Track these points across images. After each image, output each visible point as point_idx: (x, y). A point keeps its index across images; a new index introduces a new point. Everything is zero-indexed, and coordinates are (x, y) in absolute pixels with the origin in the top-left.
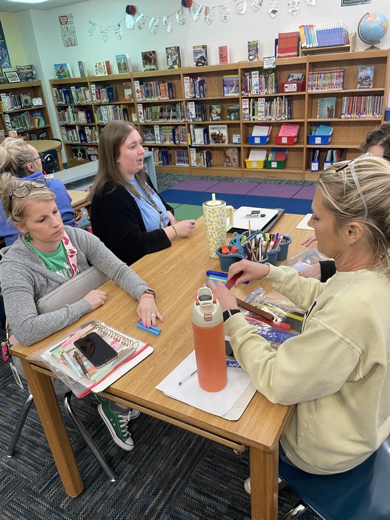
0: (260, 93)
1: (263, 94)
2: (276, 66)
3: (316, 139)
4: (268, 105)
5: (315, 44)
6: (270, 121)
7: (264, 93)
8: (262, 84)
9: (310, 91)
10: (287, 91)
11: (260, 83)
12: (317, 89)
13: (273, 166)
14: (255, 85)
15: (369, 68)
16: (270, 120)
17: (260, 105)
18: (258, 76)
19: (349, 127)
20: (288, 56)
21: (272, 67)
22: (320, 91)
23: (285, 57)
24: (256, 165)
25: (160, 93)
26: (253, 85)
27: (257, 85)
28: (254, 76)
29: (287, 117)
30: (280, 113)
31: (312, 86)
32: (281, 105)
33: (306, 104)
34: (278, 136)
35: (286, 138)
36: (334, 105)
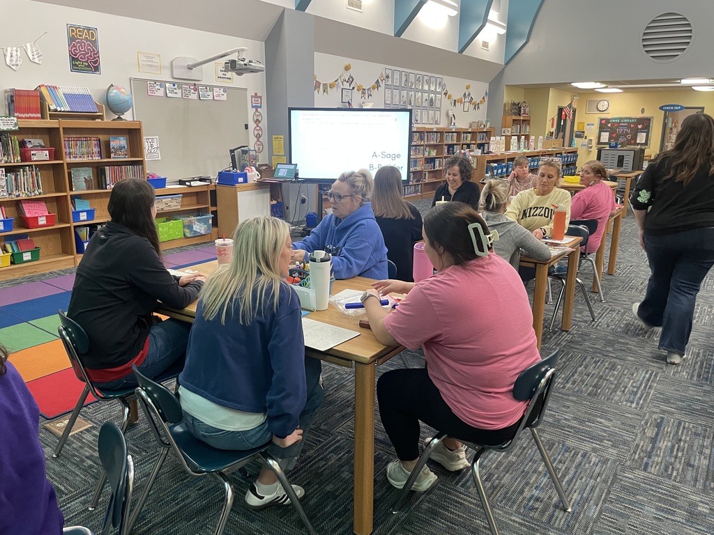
2: (19, 128)
3: (81, 214)
4: (13, 177)
5: (66, 108)
6: (18, 198)
7: (3, 162)
9: (68, 160)
10: (35, 159)
12: (75, 157)
13: (25, 259)
15: (122, 138)
16: (18, 196)
19: (101, 200)
20: (30, 118)
21: (14, 128)
22: (78, 160)
23: (26, 118)
29: (41, 191)
30: (33, 186)
31: (70, 154)
32: (32, 177)
33: (66, 175)
34: (27, 218)
35: (44, 218)
36: (91, 175)
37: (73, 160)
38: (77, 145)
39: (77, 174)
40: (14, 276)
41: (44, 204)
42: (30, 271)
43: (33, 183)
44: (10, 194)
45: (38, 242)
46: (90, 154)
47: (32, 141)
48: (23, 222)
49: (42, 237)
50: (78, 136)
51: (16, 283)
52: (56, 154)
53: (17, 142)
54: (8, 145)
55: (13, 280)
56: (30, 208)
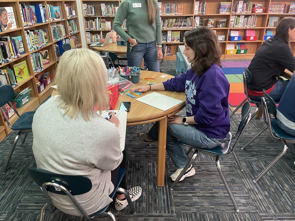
0: (242, 12)
1: (243, 13)
3: (268, 37)
4: (247, 19)
6: (246, 28)
7: (245, 13)
8: (244, 8)
9: (270, 13)
10: (257, 12)
11: (243, 7)
13: (241, 52)
14: (240, 9)
17: (241, 19)
18: (242, 3)
22: (274, 13)
24: (232, 52)
25: (177, 11)
26: (239, 8)
27: (241, 8)
28: (241, 3)
29: (255, 26)
30: (253, 24)
31: (271, 10)
32: (254, 20)
33: (267, 20)
34: (247, 36)
35: (253, 37)
36: (277, 20)
37: (272, 13)
38: (275, 7)
39: (271, 20)
40: (236, 58)
41: (255, 31)
42: (242, 57)
43: (253, 22)
44: (243, 26)
45: (248, 46)
46: (280, 11)
47: (258, 4)
48: (245, 38)
49: (250, 45)
50: (277, 3)
51: (236, 61)
52: (265, 11)
53: (252, 5)
54: (248, 6)
55: (235, 60)
56: (249, 33)
